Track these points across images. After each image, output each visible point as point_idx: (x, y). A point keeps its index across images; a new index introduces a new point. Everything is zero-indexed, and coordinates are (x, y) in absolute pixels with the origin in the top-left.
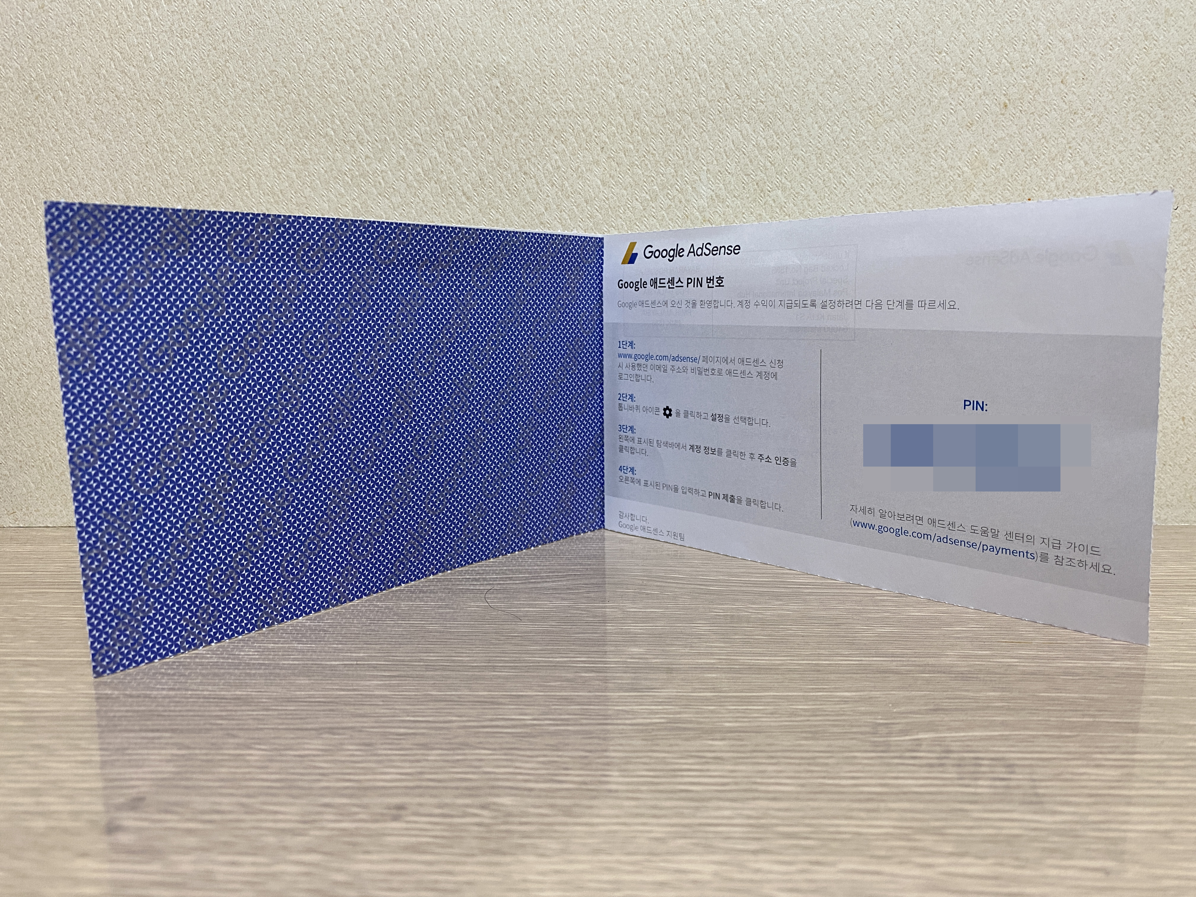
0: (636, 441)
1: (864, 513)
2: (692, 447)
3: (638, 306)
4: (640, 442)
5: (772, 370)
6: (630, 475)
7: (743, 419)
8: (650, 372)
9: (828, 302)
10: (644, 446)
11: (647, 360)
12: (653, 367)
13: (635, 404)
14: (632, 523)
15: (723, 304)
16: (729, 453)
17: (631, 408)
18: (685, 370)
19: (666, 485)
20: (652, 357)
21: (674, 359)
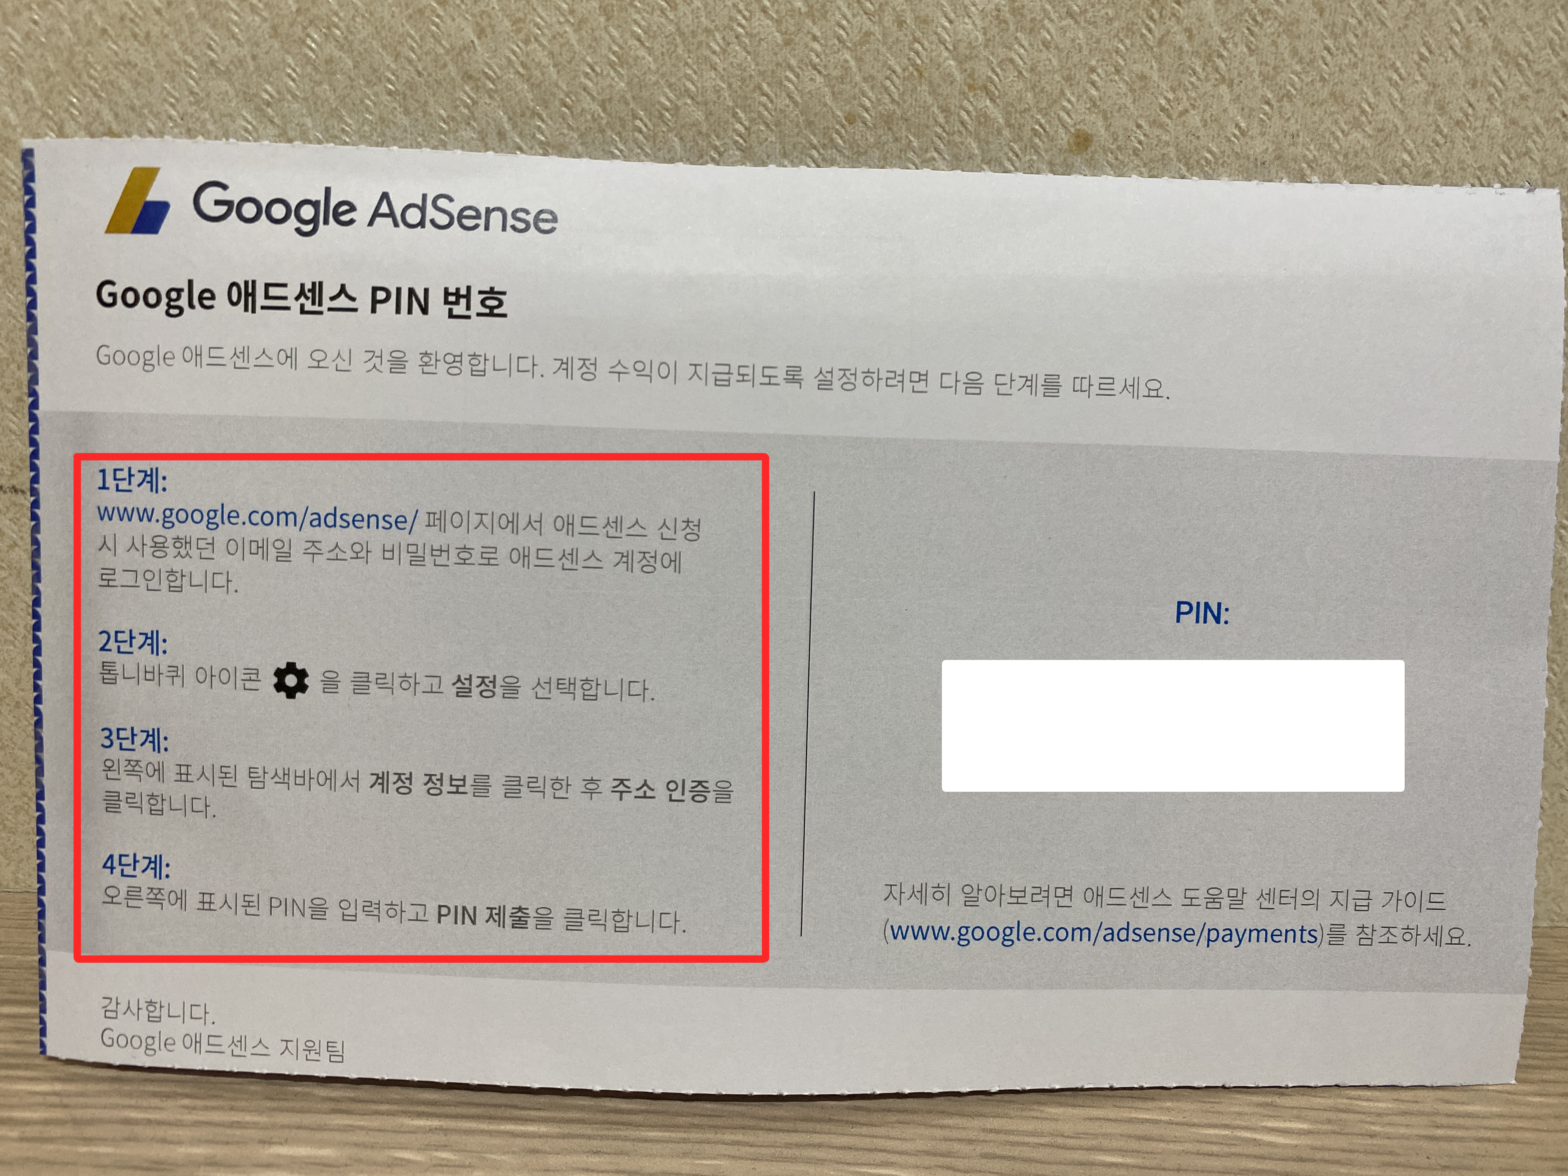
0: (171, 773)
1: (923, 900)
2: (381, 780)
3: (178, 362)
4: (184, 776)
5: (662, 548)
6: (145, 880)
7: (565, 686)
8: (222, 561)
9: (837, 374)
10: (201, 788)
11: (211, 525)
12: (233, 547)
13: (164, 661)
14: (153, 1029)
15: (502, 363)
16: (513, 787)
17: (152, 675)
18: (361, 553)
19: (282, 902)
20: (232, 516)
21: (318, 521)
